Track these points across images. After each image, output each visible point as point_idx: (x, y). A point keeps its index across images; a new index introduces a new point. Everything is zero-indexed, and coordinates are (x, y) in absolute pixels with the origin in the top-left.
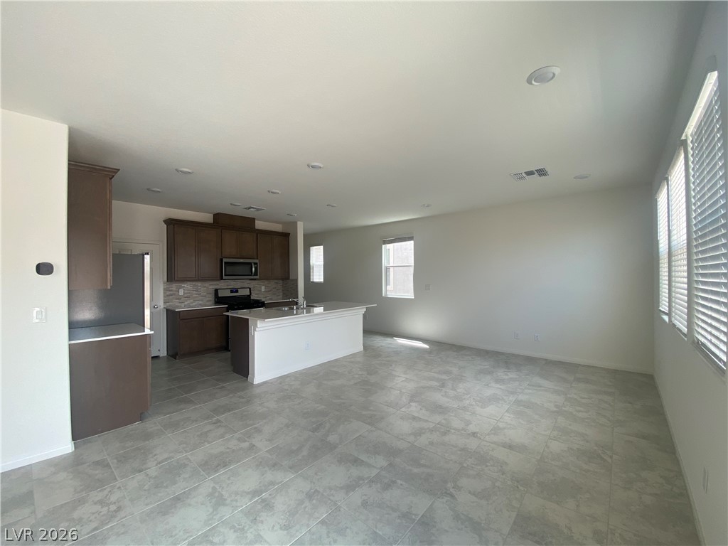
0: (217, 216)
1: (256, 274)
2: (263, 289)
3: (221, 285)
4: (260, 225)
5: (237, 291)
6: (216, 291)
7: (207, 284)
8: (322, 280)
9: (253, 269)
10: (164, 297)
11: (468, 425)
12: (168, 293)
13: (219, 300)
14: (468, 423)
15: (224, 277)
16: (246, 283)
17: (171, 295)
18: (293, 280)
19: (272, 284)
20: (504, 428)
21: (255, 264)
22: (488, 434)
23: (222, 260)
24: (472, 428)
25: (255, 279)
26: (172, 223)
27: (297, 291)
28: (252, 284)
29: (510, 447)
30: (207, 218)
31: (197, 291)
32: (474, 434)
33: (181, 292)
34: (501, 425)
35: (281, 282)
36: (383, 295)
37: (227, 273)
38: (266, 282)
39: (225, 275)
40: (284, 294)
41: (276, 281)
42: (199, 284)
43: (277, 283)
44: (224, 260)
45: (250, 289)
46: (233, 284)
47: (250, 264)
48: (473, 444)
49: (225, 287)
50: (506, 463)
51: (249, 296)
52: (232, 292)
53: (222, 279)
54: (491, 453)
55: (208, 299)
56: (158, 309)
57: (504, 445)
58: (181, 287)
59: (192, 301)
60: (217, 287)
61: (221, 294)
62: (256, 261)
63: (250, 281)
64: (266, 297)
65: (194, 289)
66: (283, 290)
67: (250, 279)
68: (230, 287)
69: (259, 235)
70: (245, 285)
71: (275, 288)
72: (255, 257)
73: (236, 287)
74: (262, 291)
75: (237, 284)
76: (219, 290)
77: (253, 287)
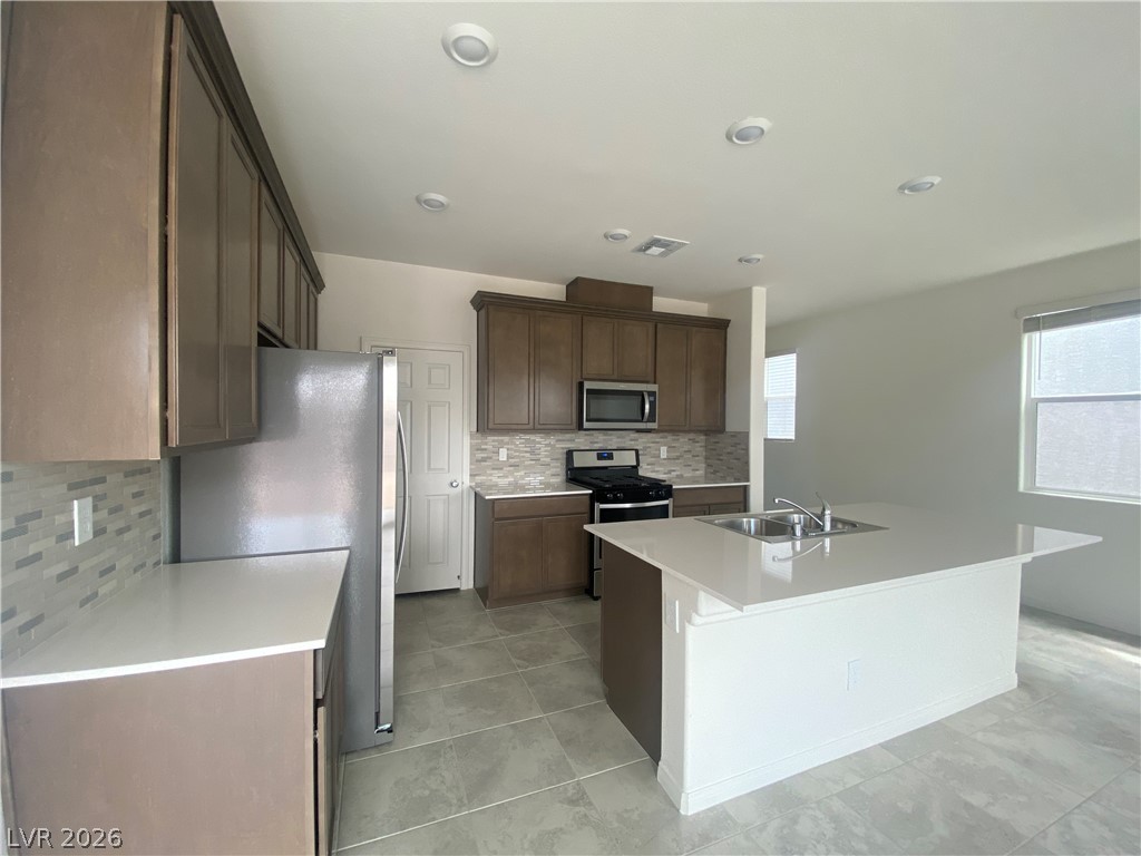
0: (576, 286)
1: (652, 418)
3: (580, 441)
4: (661, 304)
5: (610, 457)
6: (570, 454)
7: (552, 440)
8: (792, 436)
9: (647, 406)
10: (471, 464)
12: (480, 455)
13: (575, 476)
16: (629, 440)
17: (484, 460)
18: (734, 435)
19: (683, 442)
21: (652, 394)
23: (581, 385)
25: (649, 431)
26: (486, 303)
27: (747, 463)
28: (642, 441)
30: (553, 291)
31: (532, 453)
35: (703, 437)
36: (1021, 488)
37: (592, 416)
38: (670, 437)
39: (587, 420)
40: (709, 466)
41: (692, 436)
42: (537, 438)
43: (694, 441)
44: (588, 385)
45: (637, 451)
46: (602, 441)
47: (641, 394)
49: (587, 448)
51: (635, 468)
52: (600, 457)
53: (580, 427)
55: (554, 471)
56: (459, 489)
58: (502, 445)
59: (522, 473)
60: (571, 446)
61: (579, 461)
62: (653, 388)
63: (636, 435)
64: (670, 472)
65: (528, 449)
66: (706, 458)
67: (638, 431)
68: (597, 446)
69: (659, 326)
70: (628, 444)
71: (690, 451)
72: (651, 378)
73: (610, 447)
74: (662, 457)
75: (611, 441)
76: (575, 453)
77: (645, 449)
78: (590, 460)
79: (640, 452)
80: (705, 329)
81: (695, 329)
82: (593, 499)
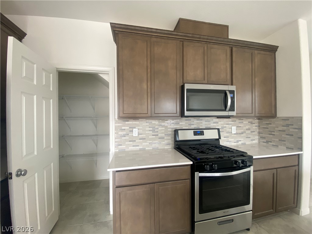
2: (234, 130)
3: (183, 123)
5: (202, 133)
6: (176, 132)
7: (165, 123)
9: (229, 101)
10: (116, 138)
12: (120, 134)
15: (186, 113)
16: (213, 122)
17: (124, 136)
19: (245, 123)
23: (183, 87)
25: (228, 117)
27: (300, 138)
28: (221, 123)
31: (154, 131)
33: (135, 132)
35: (257, 120)
37: (191, 107)
38: (238, 121)
39: (187, 110)
40: (262, 137)
41: (250, 120)
42: (156, 122)
43: (252, 123)
44: (187, 86)
46: (196, 124)
51: (218, 140)
52: (196, 134)
53: (182, 115)
55: (166, 142)
58: (135, 126)
59: (148, 143)
60: (178, 127)
61: (182, 136)
62: (233, 88)
63: (217, 120)
64: (238, 141)
65: (151, 129)
66: (259, 133)
67: (219, 117)
68: (193, 127)
69: (234, 49)
70: (212, 125)
71: (250, 129)
72: (229, 82)
73: (201, 128)
74: (233, 133)
75: (202, 124)
76: (179, 131)
77: (223, 128)
78: (189, 136)
79: (220, 130)
80: (263, 52)
81: (256, 52)
82: (194, 168)
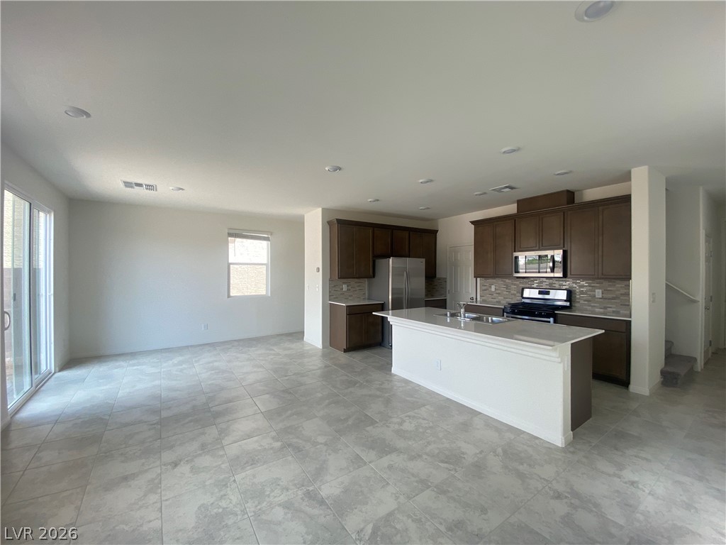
2: (598, 293)
5: (548, 293)
6: (522, 290)
11: (192, 468)
14: (194, 470)
20: (145, 495)
22: (160, 474)
24: (184, 468)
29: (125, 478)
32: (175, 464)
33: (493, 288)
34: (153, 498)
38: (606, 284)
39: (515, 272)
44: (515, 255)
48: (167, 456)
50: (123, 462)
52: (541, 293)
54: (143, 461)
57: (134, 476)
59: (502, 298)
64: (605, 307)
69: (569, 213)
74: (597, 297)
76: (525, 289)
80: (613, 205)
81: (601, 208)
